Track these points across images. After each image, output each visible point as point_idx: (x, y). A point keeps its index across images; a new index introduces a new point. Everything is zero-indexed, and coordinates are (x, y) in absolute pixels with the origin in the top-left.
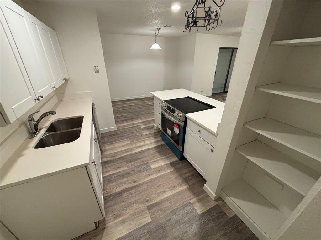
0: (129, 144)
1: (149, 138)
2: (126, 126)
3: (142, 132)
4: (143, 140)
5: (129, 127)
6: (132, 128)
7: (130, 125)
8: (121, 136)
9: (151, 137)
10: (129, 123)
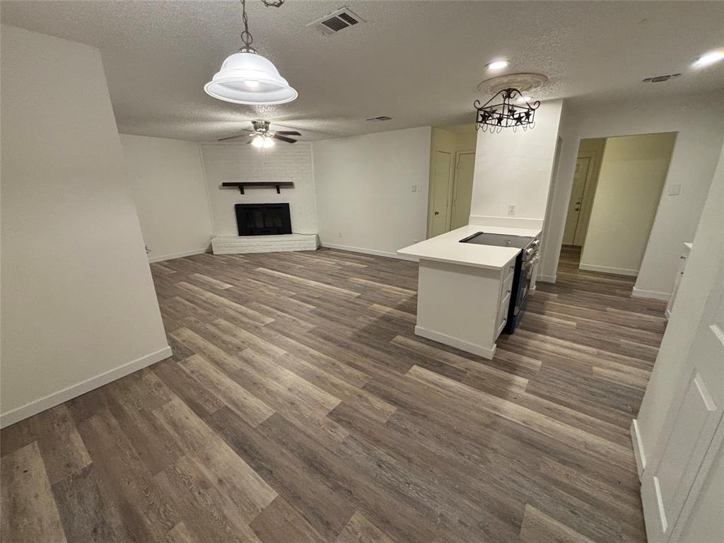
0: (600, 366)
1: (536, 349)
2: (578, 423)
3: (538, 369)
4: (555, 355)
5: (574, 413)
6: (562, 398)
7: (558, 416)
8: (619, 395)
9: (529, 348)
10: (558, 425)
